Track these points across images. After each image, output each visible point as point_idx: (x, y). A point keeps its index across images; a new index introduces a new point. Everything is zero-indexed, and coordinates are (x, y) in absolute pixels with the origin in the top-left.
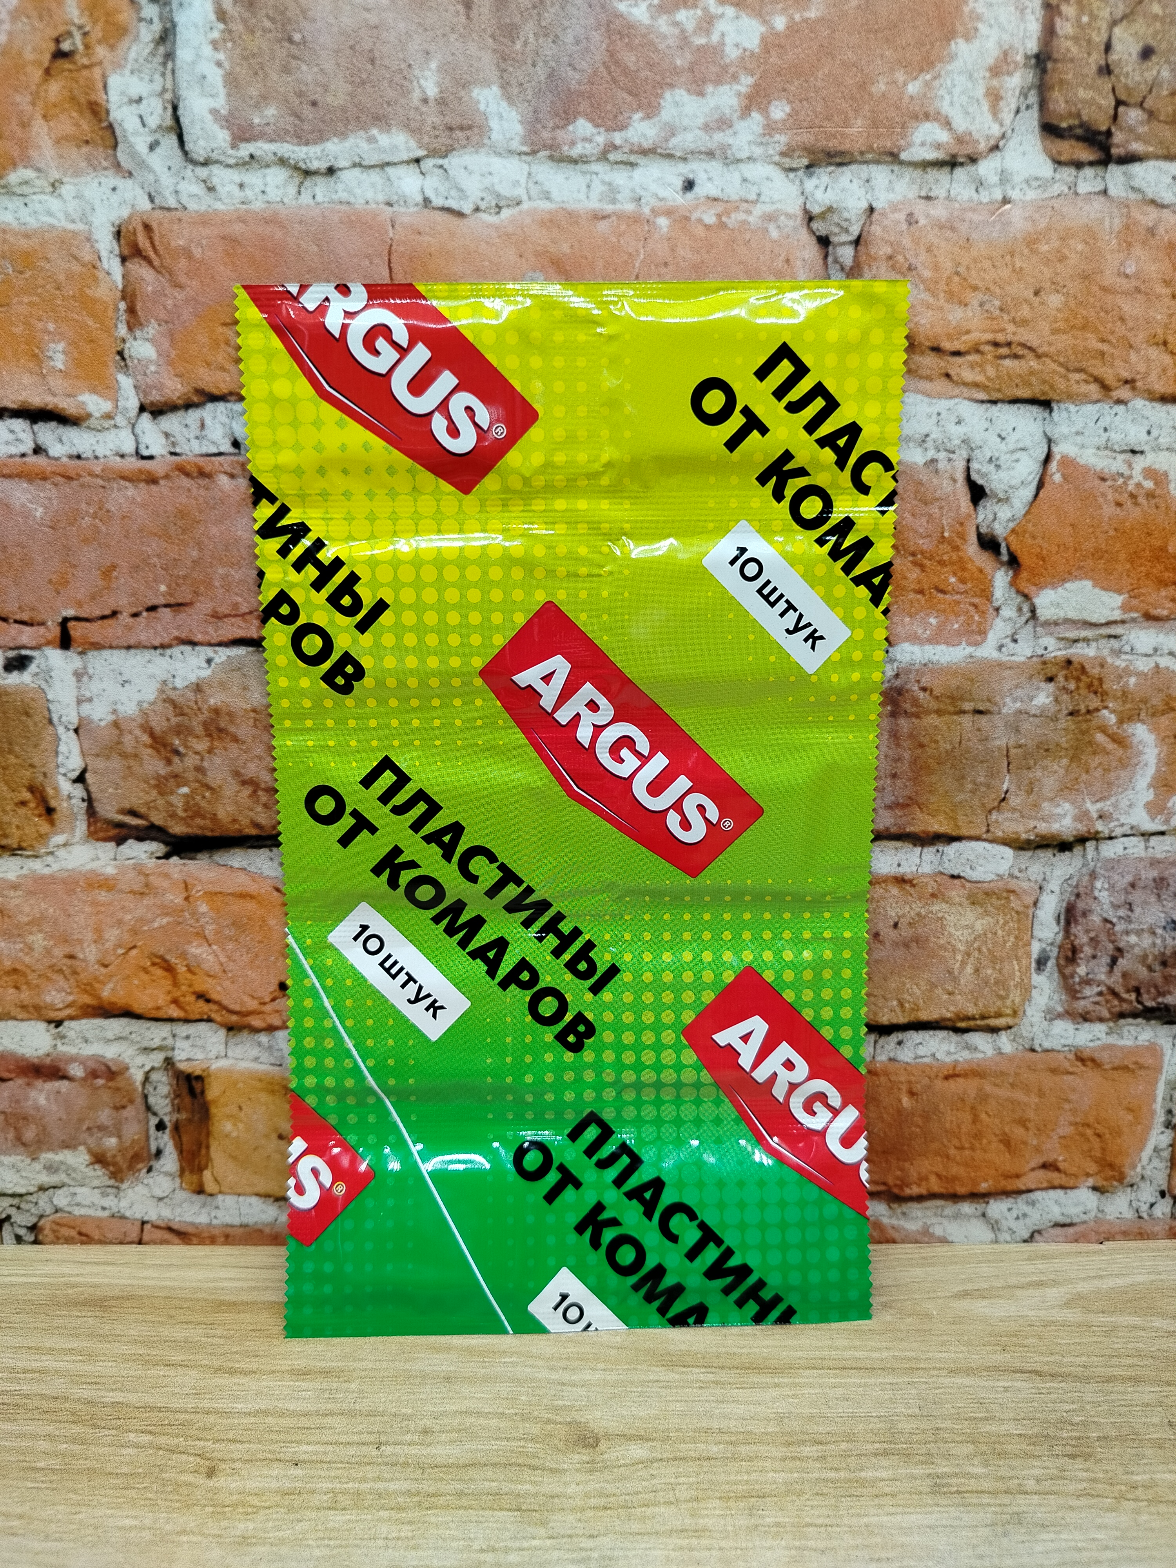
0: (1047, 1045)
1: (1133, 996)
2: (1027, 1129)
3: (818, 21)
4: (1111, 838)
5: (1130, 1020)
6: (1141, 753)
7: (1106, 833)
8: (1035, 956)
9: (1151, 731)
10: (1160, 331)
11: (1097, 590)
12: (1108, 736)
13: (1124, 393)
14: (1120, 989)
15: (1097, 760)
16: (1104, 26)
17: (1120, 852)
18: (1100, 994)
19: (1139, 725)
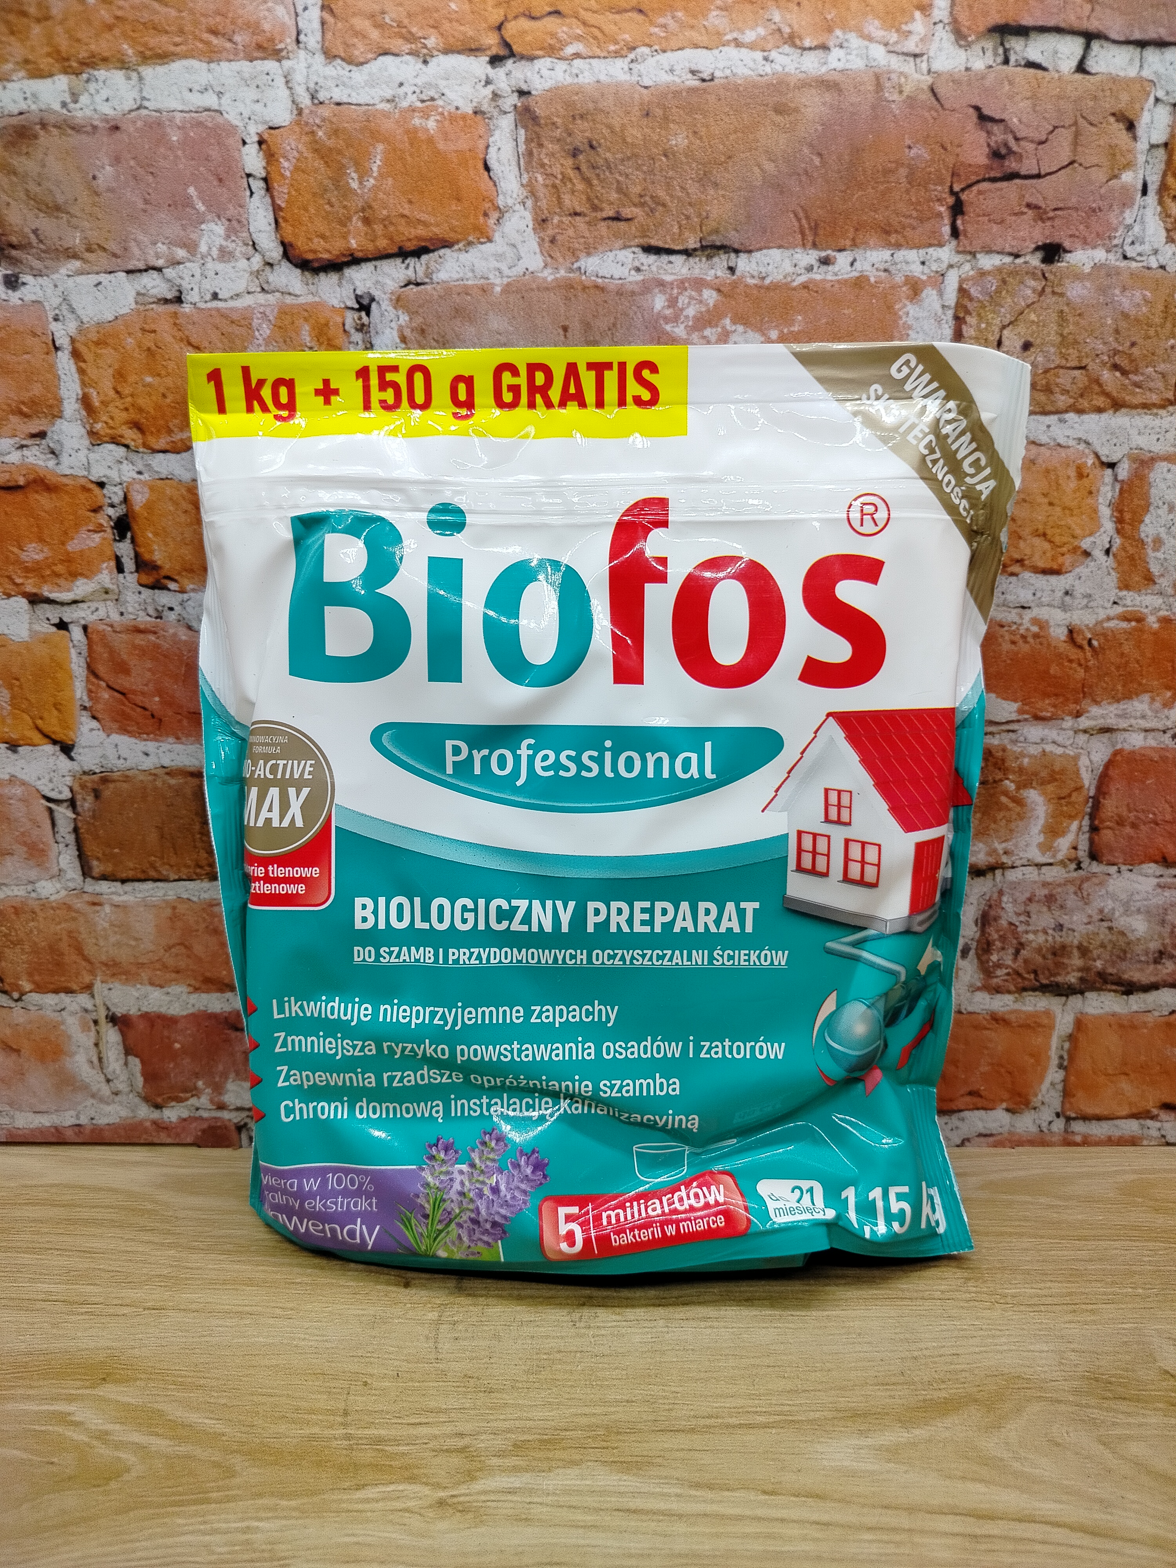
0: (970, 1009)
1: (1032, 976)
2: (957, 1067)
3: (799, 332)
4: (1013, 867)
5: (1031, 993)
6: (1034, 810)
7: (1010, 864)
8: (960, 947)
9: (1040, 795)
10: (1040, 527)
11: (999, 700)
12: (1010, 798)
13: (1015, 568)
14: (1022, 971)
15: (1002, 814)
16: (997, 330)
17: (1020, 876)
18: (1008, 974)
19: (1032, 791)
